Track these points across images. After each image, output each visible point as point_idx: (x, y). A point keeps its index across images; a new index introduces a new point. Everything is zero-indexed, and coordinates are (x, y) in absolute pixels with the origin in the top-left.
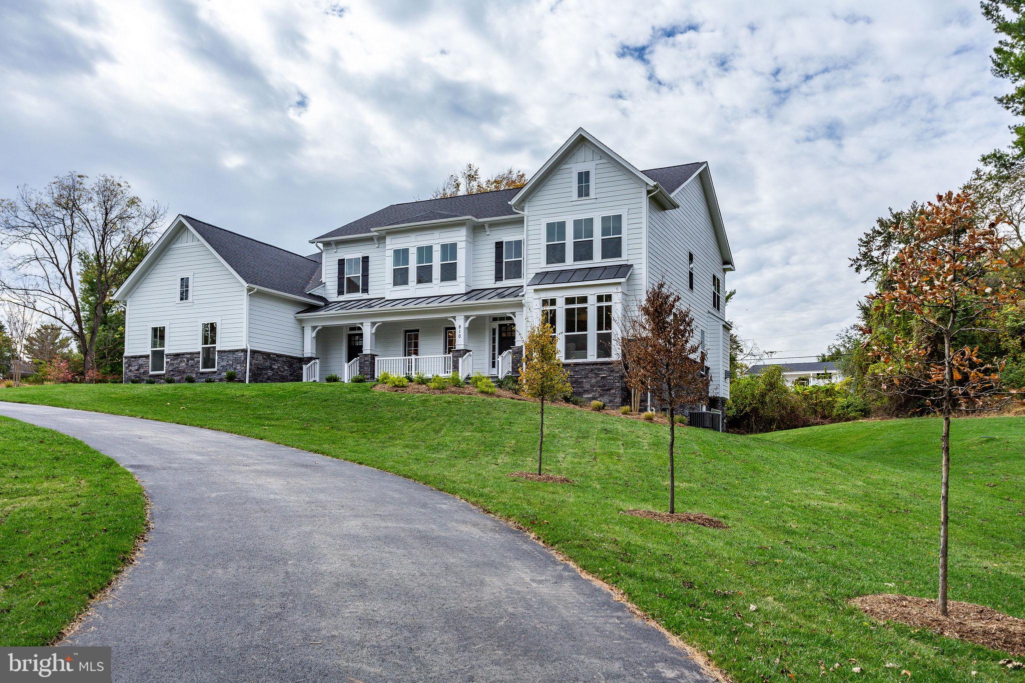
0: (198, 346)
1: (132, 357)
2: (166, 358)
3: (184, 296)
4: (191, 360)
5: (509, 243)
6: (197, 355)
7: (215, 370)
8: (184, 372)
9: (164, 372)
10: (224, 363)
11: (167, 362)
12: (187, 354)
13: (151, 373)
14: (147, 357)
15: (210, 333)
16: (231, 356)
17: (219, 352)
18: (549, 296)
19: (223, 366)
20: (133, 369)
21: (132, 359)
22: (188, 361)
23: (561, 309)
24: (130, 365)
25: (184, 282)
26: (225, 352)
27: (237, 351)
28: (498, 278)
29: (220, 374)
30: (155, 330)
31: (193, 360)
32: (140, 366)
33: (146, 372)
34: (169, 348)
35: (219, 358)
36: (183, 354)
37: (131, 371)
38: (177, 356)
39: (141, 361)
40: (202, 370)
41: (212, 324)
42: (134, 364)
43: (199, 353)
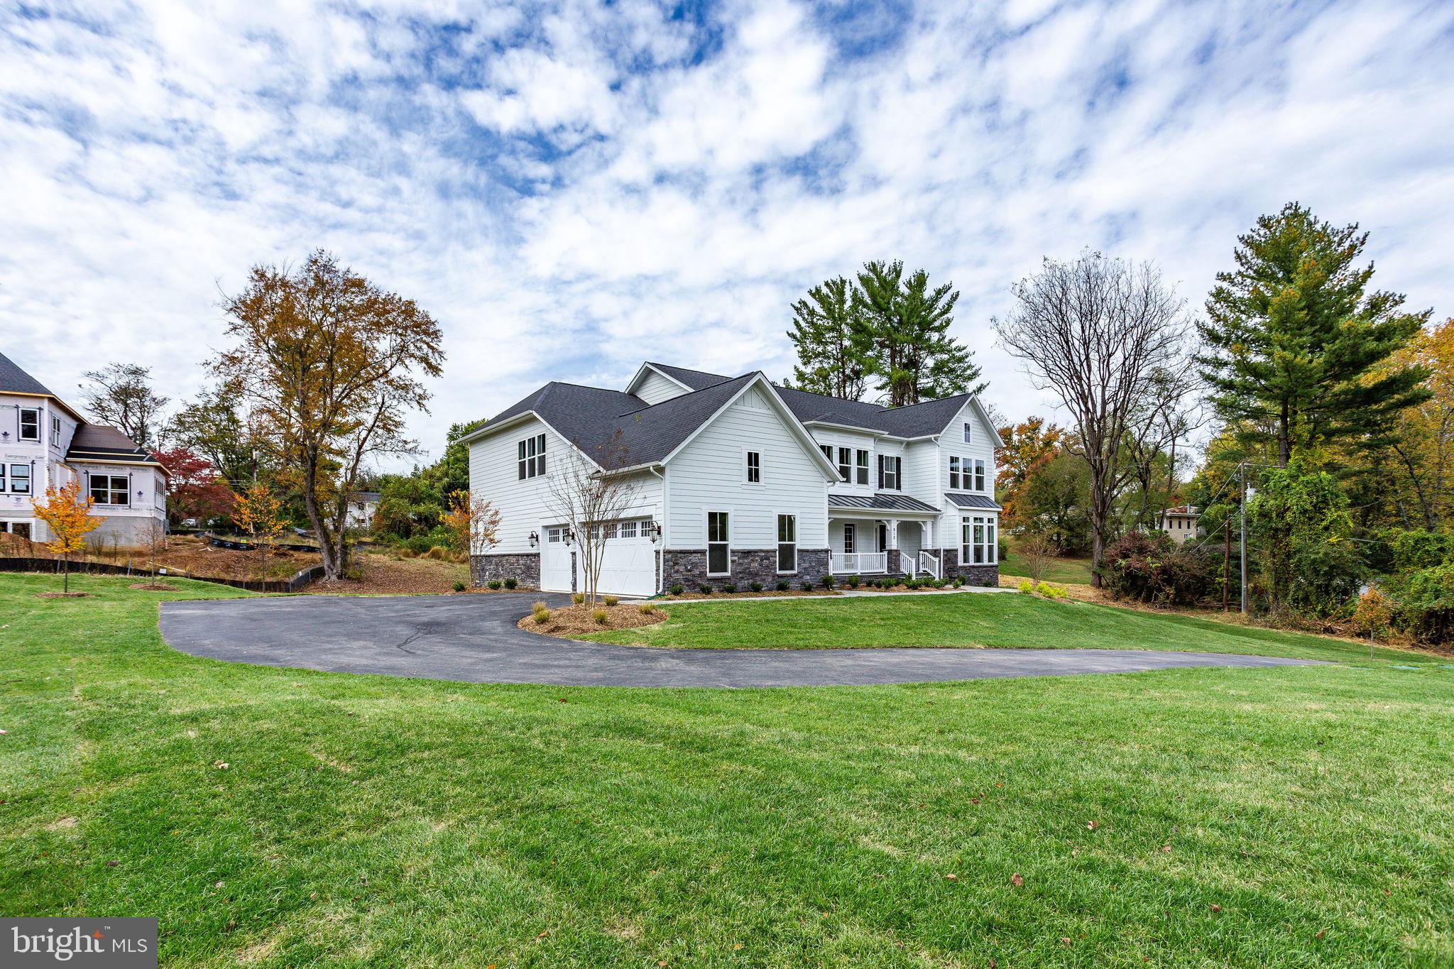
0: (774, 544)
1: (682, 552)
2: (731, 556)
3: (754, 476)
5: (887, 458)
6: (773, 554)
7: (795, 572)
8: (757, 575)
9: (728, 574)
10: (807, 565)
11: (733, 561)
12: (762, 551)
13: (709, 575)
14: (702, 552)
15: (786, 525)
16: (813, 556)
17: (799, 550)
18: (966, 514)
19: (805, 568)
20: (682, 568)
21: (680, 555)
22: (762, 560)
23: (972, 524)
24: (676, 564)
25: (753, 459)
26: (807, 551)
27: (821, 551)
28: (881, 486)
29: (802, 577)
30: (712, 516)
31: (767, 558)
32: (695, 565)
33: (703, 574)
34: (736, 541)
35: (799, 559)
36: (756, 551)
37: (677, 572)
38: (747, 553)
39: (694, 558)
40: (778, 572)
41: (789, 517)
42: (681, 561)
43: (774, 551)
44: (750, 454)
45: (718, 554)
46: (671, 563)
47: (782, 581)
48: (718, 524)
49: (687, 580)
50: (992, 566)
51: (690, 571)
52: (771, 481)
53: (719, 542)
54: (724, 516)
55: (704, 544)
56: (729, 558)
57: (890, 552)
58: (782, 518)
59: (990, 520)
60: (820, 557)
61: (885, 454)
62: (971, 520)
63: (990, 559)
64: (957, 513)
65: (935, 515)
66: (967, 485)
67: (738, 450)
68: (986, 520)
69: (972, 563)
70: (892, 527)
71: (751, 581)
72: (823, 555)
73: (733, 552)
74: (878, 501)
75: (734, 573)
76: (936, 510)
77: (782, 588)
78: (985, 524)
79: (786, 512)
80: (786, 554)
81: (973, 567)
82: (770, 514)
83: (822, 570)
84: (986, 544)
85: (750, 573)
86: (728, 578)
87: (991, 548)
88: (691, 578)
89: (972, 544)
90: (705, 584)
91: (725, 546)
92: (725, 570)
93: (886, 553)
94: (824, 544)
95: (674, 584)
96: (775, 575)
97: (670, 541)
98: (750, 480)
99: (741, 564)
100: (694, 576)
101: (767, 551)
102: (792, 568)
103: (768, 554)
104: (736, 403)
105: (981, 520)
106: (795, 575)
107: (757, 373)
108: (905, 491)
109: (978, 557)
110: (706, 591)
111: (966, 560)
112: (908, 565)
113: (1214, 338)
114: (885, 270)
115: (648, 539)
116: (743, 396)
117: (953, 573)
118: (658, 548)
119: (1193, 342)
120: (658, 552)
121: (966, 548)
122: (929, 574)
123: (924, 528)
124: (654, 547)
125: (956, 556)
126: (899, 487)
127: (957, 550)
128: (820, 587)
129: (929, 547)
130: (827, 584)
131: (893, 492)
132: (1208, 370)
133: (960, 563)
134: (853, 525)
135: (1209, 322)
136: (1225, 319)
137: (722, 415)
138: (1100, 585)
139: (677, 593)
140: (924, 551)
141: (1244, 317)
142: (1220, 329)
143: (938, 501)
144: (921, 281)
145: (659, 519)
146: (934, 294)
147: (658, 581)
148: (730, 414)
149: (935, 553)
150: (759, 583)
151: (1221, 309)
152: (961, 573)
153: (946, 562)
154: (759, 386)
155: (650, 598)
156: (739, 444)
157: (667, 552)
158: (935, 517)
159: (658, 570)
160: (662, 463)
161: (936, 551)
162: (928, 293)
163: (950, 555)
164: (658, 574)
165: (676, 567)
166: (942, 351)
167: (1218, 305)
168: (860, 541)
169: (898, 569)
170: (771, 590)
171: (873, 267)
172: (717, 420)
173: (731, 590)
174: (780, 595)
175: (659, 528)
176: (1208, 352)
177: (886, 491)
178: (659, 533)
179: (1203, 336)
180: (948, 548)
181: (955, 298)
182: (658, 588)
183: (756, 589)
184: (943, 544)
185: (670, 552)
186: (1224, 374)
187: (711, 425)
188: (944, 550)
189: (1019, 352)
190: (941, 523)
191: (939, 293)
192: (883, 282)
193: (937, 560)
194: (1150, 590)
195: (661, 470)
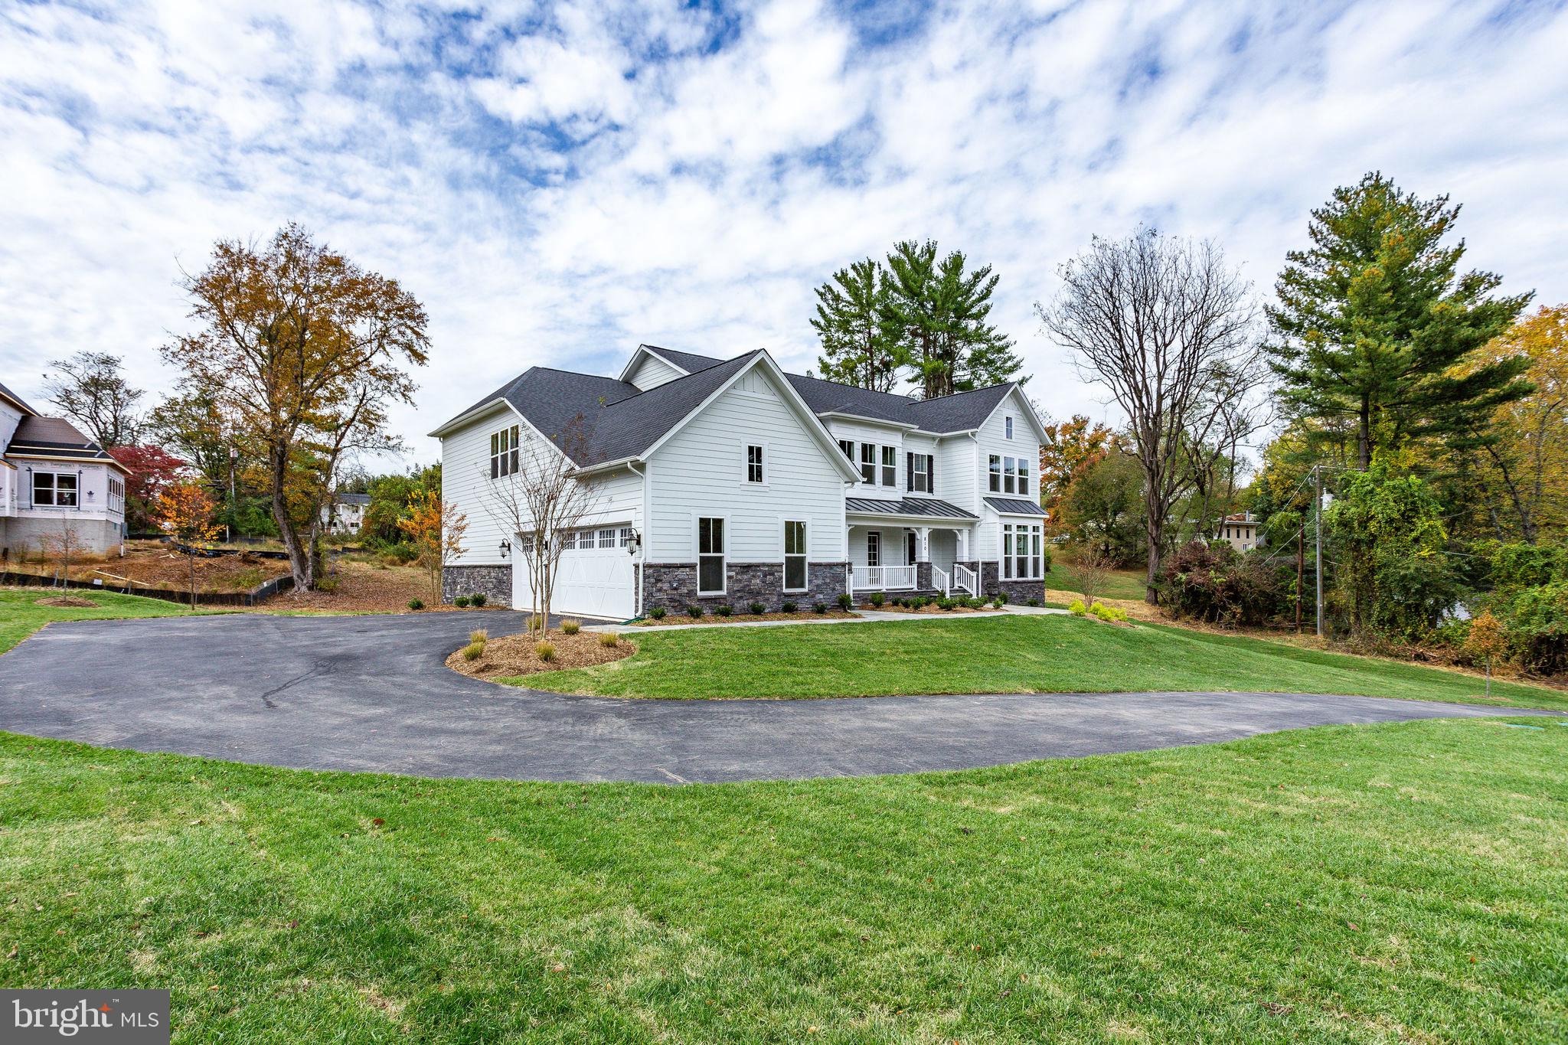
0: (779, 556)
1: (666, 566)
2: (728, 571)
3: (755, 474)
4: (770, 574)
5: (917, 456)
6: (778, 568)
7: (806, 590)
8: (759, 593)
9: (724, 593)
10: (819, 582)
11: (729, 578)
12: (764, 565)
13: (700, 594)
14: (692, 567)
15: (795, 534)
16: (827, 571)
17: (810, 564)
18: (1008, 522)
19: (817, 586)
20: (666, 586)
21: (663, 570)
22: (764, 576)
23: (1014, 532)
24: (658, 581)
25: (755, 453)
26: (820, 565)
27: (837, 565)
28: (910, 489)
29: (813, 596)
30: (704, 523)
31: (773, 574)
32: (682, 582)
33: (691, 593)
34: (733, 552)
35: (810, 574)
36: (758, 565)
37: (660, 590)
38: (746, 568)
39: (682, 574)
40: (785, 590)
41: (799, 524)
42: (665, 577)
43: (781, 565)
44: (751, 449)
45: (711, 569)
46: (652, 580)
47: (789, 601)
48: (711, 532)
49: (672, 600)
50: (1038, 582)
51: (676, 589)
52: (776, 481)
53: (712, 554)
54: (718, 523)
55: (694, 556)
56: (725, 574)
57: (920, 565)
58: (789, 526)
59: (1035, 529)
60: (836, 571)
61: (915, 452)
62: (1014, 528)
63: (1036, 574)
64: (997, 520)
65: (972, 522)
66: (1009, 488)
67: (737, 443)
68: (1030, 529)
69: (1014, 577)
70: (923, 537)
71: (751, 602)
72: (839, 570)
73: (729, 566)
74: (906, 506)
75: (731, 592)
76: (974, 516)
77: (789, 609)
78: (1030, 533)
79: (795, 518)
80: (795, 569)
81: (1016, 582)
82: (774, 521)
83: (838, 587)
84: (1030, 556)
85: (751, 592)
86: (724, 598)
87: (1036, 561)
88: (678, 598)
89: (1014, 556)
90: (695, 605)
91: (720, 559)
92: (720, 588)
93: (915, 566)
94: (842, 556)
95: (656, 605)
96: (781, 594)
97: (650, 553)
98: (751, 479)
99: (740, 581)
100: (681, 595)
101: (772, 565)
102: (802, 585)
103: (773, 567)
104: (734, 387)
105: (1025, 528)
106: (806, 594)
107: (759, 351)
108: (938, 495)
109: (1022, 572)
110: (696, 614)
111: (1008, 574)
112: (942, 581)
113: (1284, 324)
114: (918, 251)
115: (626, 549)
116: (743, 379)
117: (994, 590)
118: (637, 561)
119: (1260, 329)
120: (637, 566)
121: (1008, 561)
122: (965, 591)
123: (960, 538)
124: (633, 559)
125: (997, 570)
126: (931, 490)
127: (997, 563)
128: (834, 608)
129: (966, 560)
130: (843, 605)
131: (924, 495)
132: (1278, 360)
133: (1002, 578)
134: (878, 533)
135: (1280, 306)
136: (1298, 304)
137: (717, 401)
138: (1156, 602)
139: (659, 617)
140: (960, 563)
141: (1318, 301)
142: (1292, 315)
143: (975, 506)
144: (956, 264)
145: (638, 527)
146: (971, 277)
147: (637, 601)
148: (727, 400)
149: (973, 566)
150: (761, 603)
151: (1292, 291)
152: (1003, 590)
153: (984, 577)
154: (762, 366)
155: (628, 622)
156: (737, 436)
157: (647, 566)
158: (972, 524)
159: (637, 588)
160: (642, 458)
161: (973, 563)
162: (965, 277)
163: (990, 568)
164: (637, 593)
165: (659, 585)
166: (980, 341)
167: (1289, 288)
168: (885, 551)
169: (930, 584)
170: (776, 612)
171: (905, 248)
172: (710, 407)
173: (726, 613)
174: (786, 618)
175: (639, 536)
176: (1277, 341)
177: (916, 494)
178: (639, 543)
179: (1271, 322)
180: (987, 560)
181: (994, 282)
182: (637, 611)
183: (757, 611)
184: (981, 556)
185: (650, 566)
186: (1296, 365)
187: (703, 413)
188: (983, 563)
189: (1066, 341)
190: (979, 532)
191: (977, 276)
192: (915, 263)
193: (974, 574)
194: (1214, 608)
195: (641, 467)
